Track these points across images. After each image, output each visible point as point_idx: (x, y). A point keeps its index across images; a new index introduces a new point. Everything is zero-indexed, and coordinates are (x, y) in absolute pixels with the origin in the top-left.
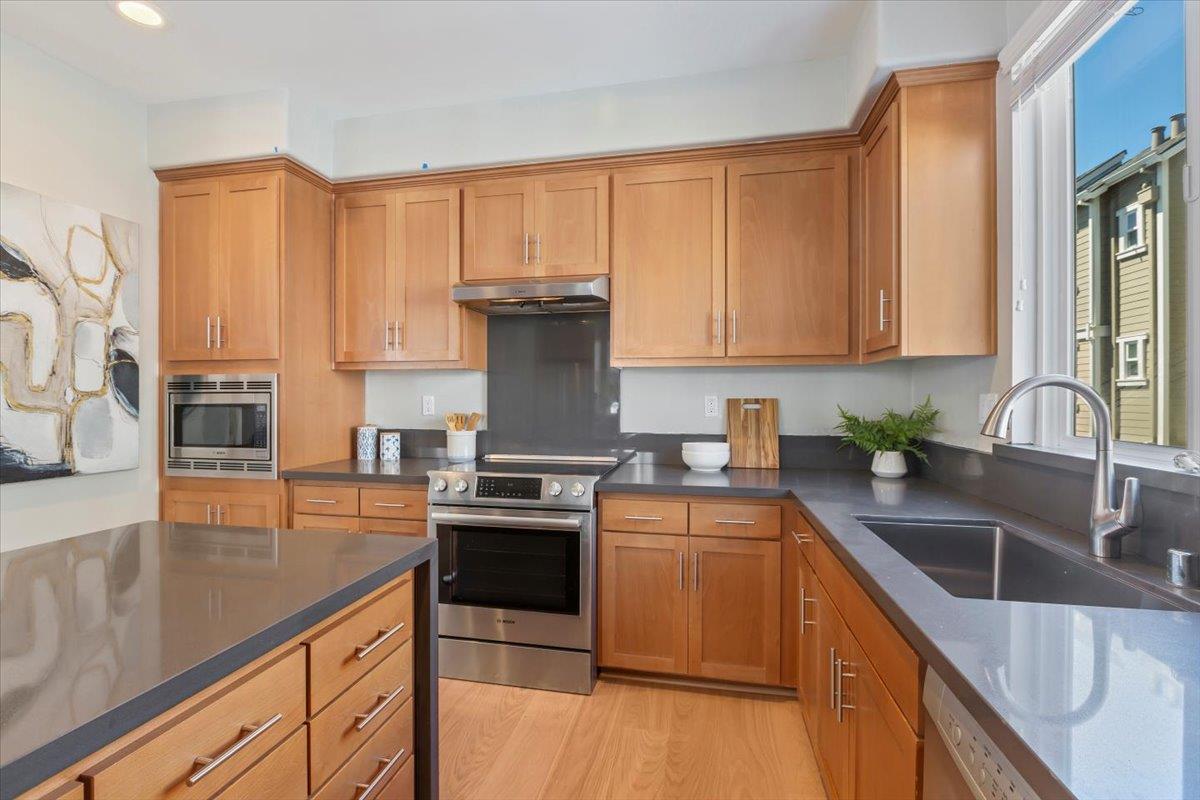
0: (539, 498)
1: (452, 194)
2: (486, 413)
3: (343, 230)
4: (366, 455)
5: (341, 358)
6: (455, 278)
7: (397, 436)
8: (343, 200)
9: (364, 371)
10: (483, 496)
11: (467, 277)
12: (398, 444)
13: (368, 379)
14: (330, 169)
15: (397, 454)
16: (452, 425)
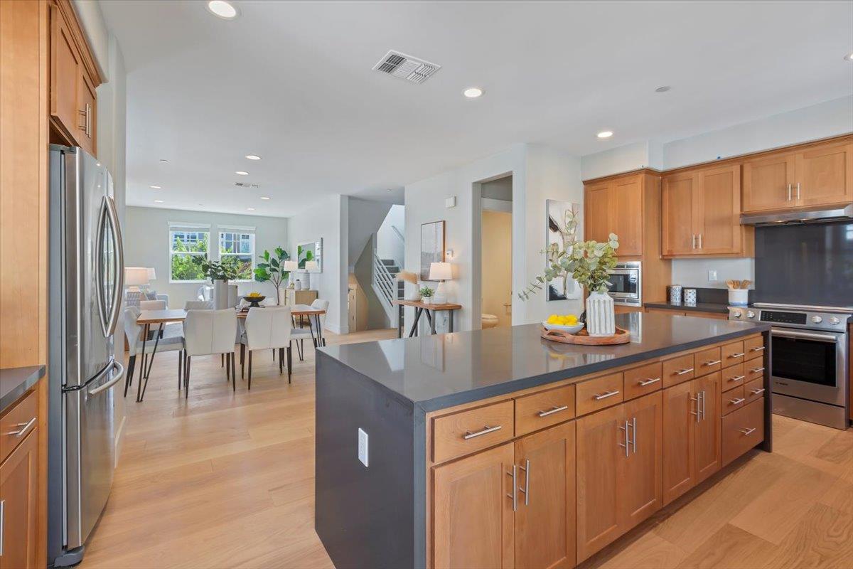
0: (805, 323)
1: (736, 168)
2: (754, 280)
3: (666, 194)
4: (676, 300)
5: (665, 253)
6: (737, 211)
7: (695, 291)
8: (666, 179)
9: (671, 259)
10: (765, 320)
11: (746, 209)
12: (695, 295)
13: (674, 263)
14: (660, 167)
15: (695, 300)
16: (731, 286)
